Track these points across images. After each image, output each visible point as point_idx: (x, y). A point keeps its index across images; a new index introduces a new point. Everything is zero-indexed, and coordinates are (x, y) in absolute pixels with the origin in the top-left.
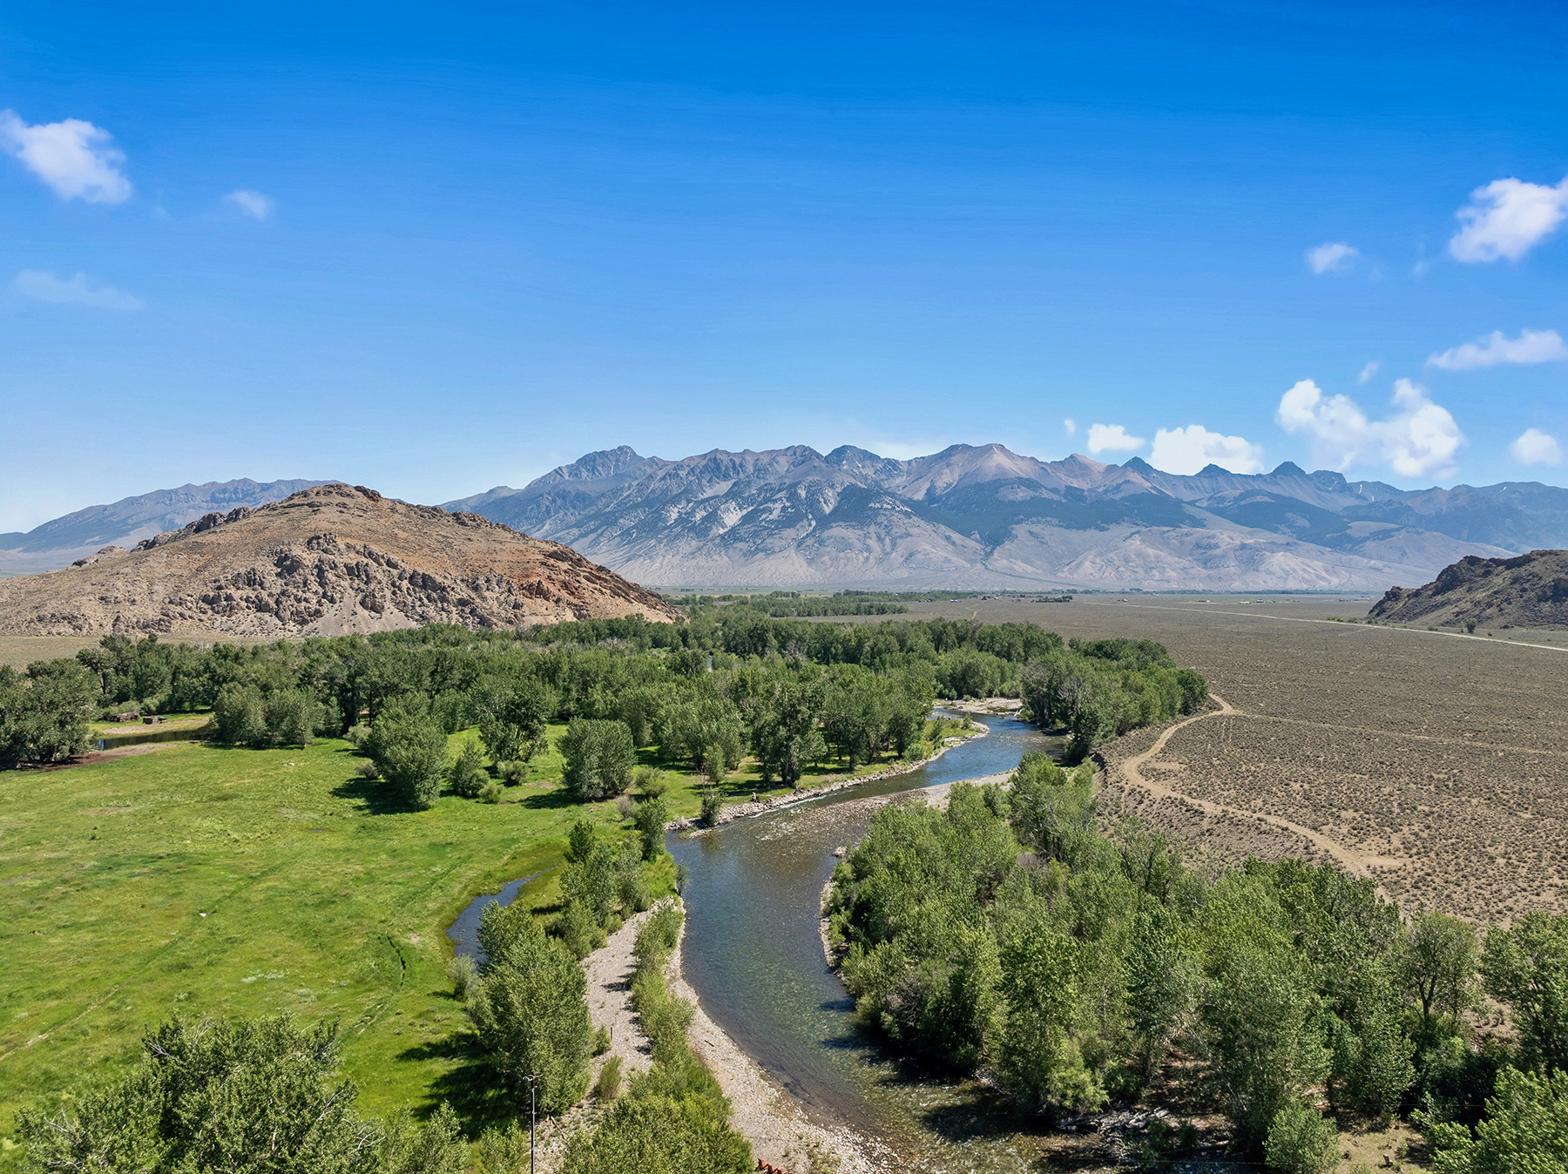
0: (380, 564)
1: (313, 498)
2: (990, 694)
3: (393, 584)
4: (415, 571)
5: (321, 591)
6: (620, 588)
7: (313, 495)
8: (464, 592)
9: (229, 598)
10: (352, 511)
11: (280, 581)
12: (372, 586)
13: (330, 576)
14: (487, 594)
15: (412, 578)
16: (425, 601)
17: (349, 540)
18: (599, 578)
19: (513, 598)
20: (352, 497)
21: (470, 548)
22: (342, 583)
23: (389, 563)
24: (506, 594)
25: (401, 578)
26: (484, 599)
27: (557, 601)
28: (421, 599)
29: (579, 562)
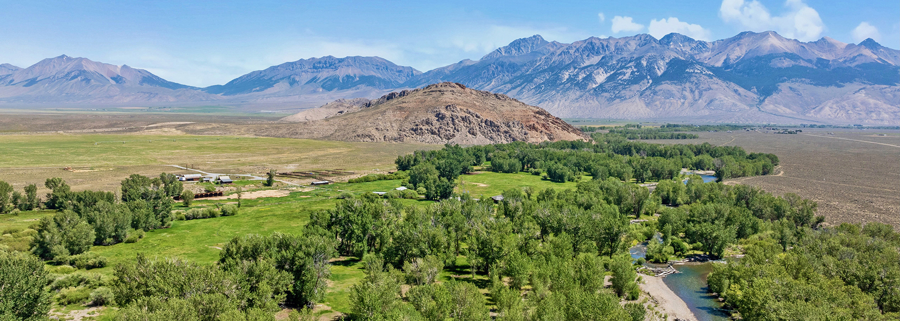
0: (473, 117)
1: (440, 88)
2: (708, 169)
3: (479, 125)
4: (487, 119)
5: (454, 127)
6: (565, 127)
7: (440, 87)
8: (506, 129)
9: (421, 129)
10: (456, 94)
11: (438, 123)
12: (472, 125)
13: (456, 121)
14: (513, 129)
15: (486, 122)
16: (492, 131)
17: (460, 107)
18: (557, 122)
19: (524, 130)
20: (455, 87)
21: (504, 109)
22: (461, 124)
23: (477, 116)
24: (521, 129)
25: (481, 122)
26: (513, 131)
27: (541, 132)
28: (490, 131)
29: (548, 115)
